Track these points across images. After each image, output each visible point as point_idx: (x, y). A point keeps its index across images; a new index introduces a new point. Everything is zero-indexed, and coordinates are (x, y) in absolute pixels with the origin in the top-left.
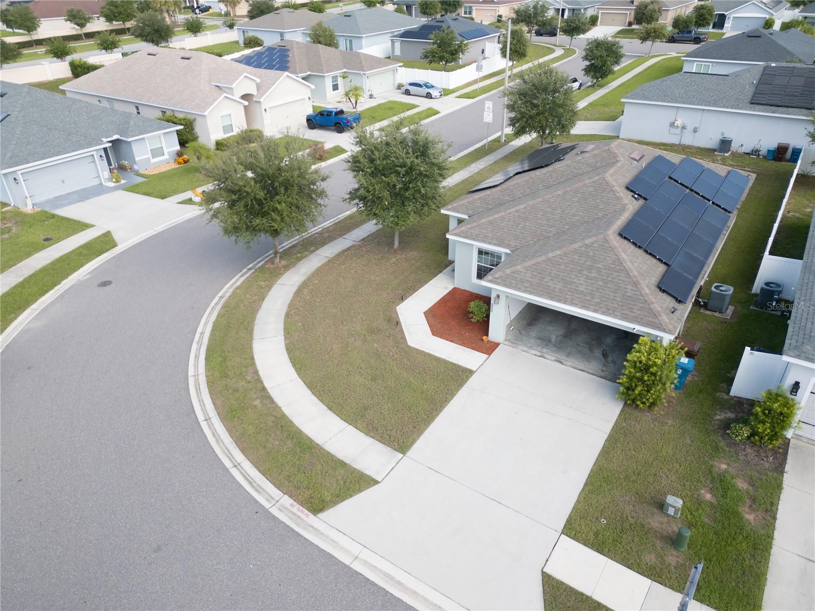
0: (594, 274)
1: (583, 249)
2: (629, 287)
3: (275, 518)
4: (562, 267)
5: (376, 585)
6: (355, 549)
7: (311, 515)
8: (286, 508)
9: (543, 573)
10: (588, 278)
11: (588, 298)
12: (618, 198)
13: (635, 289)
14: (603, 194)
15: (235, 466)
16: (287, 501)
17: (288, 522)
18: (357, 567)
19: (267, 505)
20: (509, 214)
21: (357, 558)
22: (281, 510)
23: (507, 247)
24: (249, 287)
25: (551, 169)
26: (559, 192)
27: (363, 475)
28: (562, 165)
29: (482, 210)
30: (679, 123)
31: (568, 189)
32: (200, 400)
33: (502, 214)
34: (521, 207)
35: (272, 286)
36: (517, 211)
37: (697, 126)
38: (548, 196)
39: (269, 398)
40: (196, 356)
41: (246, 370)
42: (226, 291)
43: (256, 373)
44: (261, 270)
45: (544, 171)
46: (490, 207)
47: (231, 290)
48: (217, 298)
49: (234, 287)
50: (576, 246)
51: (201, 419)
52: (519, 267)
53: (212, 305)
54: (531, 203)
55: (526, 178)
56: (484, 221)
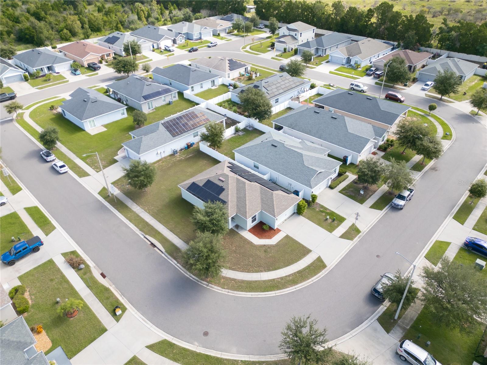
0: (283, 200)
3: (328, 273)
4: (279, 204)
7: (327, 267)
8: (325, 271)
9: (339, 238)
10: (283, 202)
16: (323, 271)
17: (329, 271)
18: (339, 261)
19: (325, 274)
23: (259, 210)
24: (224, 284)
25: (230, 190)
26: (247, 193)
27: (317, 258)
28: (229, 187)
29: (236, 210)
30: (159, 153)
31: (247, 191)
32: (288, 291)
33: (247, 206)
34: (247, 201)
35: (226, 277)
36: (248, 203)
37: (164, 150)
38: (247, 195)
39: (290, 275)
40: (265, 295)
41: (277, 281)
42: (224, 292)
43: (278, 278)
44: (211, 281)
45: (229, 191)
46: (236, 208)
47: (224, 290)
48: (229, 294)
49: (222, 289)
50: (274, 198)
51: (295, 290)
52: (275, 210)
53: (234, 295)
54: (247, 199)
55: (229, 196)
56: (247, 210)
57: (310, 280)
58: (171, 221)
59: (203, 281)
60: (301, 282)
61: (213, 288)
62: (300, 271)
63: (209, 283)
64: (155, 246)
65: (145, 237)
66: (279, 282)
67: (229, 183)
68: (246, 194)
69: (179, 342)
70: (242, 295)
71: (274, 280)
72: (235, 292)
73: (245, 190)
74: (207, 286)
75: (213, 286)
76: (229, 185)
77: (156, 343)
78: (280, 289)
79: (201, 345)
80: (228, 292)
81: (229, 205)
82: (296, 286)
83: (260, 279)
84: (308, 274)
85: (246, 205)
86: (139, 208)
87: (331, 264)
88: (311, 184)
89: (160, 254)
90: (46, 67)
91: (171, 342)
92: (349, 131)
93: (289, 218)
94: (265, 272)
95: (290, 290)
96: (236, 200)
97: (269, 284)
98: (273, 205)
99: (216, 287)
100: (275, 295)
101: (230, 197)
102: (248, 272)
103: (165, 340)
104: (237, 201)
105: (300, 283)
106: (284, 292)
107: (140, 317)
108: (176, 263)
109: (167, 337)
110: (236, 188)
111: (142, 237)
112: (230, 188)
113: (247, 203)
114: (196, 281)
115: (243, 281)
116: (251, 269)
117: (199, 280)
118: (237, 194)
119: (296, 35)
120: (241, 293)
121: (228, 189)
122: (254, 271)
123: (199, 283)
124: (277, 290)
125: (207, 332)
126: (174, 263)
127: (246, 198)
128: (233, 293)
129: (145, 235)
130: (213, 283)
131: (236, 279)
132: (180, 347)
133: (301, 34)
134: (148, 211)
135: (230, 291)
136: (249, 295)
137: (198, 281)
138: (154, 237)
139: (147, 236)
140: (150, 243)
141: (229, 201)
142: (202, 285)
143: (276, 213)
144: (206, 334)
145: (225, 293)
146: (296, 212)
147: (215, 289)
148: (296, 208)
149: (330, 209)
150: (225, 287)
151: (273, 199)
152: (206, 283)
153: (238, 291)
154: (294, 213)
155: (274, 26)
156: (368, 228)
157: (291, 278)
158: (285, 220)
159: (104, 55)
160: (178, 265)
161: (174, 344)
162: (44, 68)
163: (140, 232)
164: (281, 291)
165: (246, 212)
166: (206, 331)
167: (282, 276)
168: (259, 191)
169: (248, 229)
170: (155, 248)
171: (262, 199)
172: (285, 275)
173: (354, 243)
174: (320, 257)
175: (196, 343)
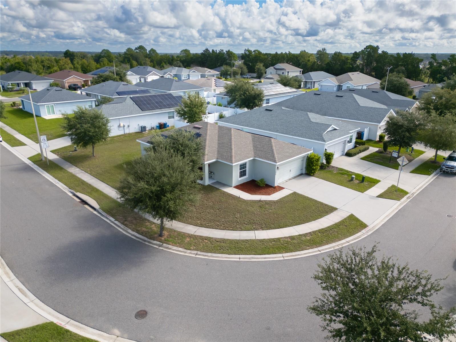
7: (368, 227)
16: (363, 231)
23: (251, 157)
24: (190, 244)
26: (233, 138)
27: (349, 216)
29: (216, 155)
30: (122, 125)
31: (233, 136)
32: (305, 254)
33: (233, 150)
34: (233, 146)
35: (195, 235)
37: (129, 124)
38: (233, 140)
39: (307, 234)
40: (265, 258)
41: (284, 241)
42: (189, 253)
43: (286, 238)
44: (168, 241)
45: (208, 137)
46: (216, 153)
47: (189, 251)
48: (197, 256)
49: (185, 250)
50: (273, 144)
51: (319, 253)
53: (206, 257)
54: (233, 144)
55: (207, 141)
56: (233, 154)
57: (343, 241)
59: (154, 240)
60: (327, 243)
61: (170, 249)
62: (322, 229)
63: (163, 243)
64: (86, 203)
65: (74, 195)
66: (287, 243)
67: (208, 129)
68: (231, 139)
69: (81, 328)
70: (222, 257)
71: (279, 239)
72: (209, 254)
73: (231, 136)
74: (160, 246)
75: (170, 246)
76: (208, 131)
77: (27, 329)
78: (291, 251)
79: (126, 335)
80: (197, 254)
82: (320, 248)
83: (254, 238)
84: (338, 234)
85: (231, 149)
86: (78, 169)
87: (375, 223)
88: (324, 137)
89: (91, 211)
90: (23, 83)
91: (62, 328)
92: (361, 105)
93: (295, 178)
94: (263, 230)
95: (309, 253)
96: (217, 146)
97: (271, 244)
98: (272, 151)
99: (175, 248)
100: (282, 259)
102: (233, 230)
103: (52, 323)
104: (219, 146)
105: (325, 245)
106: (299, 255)
107: (17, 287)
108: (113, 220)
109: (58, 318)
111: (71, 195)
112: (208, 133)
113: (233, 148)
114: (141, 241)
115: (224, 241)
116: (238, 226)
117: (146, 239)
118: (219, 140)
119: (283, 74)
121: (206, 135)
122: (243, 228)
123: (147, 243)
124: (286, 252)
125: (144, 311)
126: (110, 220)
127: (231, 143)
129: (75, 192)
130: (171, 243)
131: (211, 238)
132: (79, 336)
133: (288, 72)
134: (89, 172)
135: (199, 253)
136: (235, 258)
137: (145, 241)
138: (89, 194)
139: (78, 194)
140: (78, 200)
142: (151, 245)
143: (276, 157)
144: (142, 314)
145: (190, 255)
146: (304, 172)
147: (174, 250)
148: (305, 166)
149: (352, 171)
150: (192, 248)
151: (271, 144)
152: (158, 243)
153: (215, 253)
154: (301, 174)
155: (261, 71)
157: (308, 238)
158: (290, 179)
159: (88, 81)
160: (116, 222)
161: (67, 331)
162: (20, 83)
163: (70, 190)
164: (294, 253)
166: (143, 309)
167: (292, 235)
168: (251, 139)
169: (234, 185)
170: (86, 206)
171: (255, 147)
172: (297, 234)
175: (117, 332)
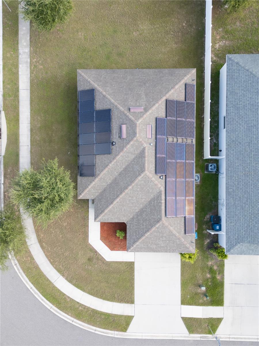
0: (164, 239)
1: (156, 229)
2: (177, 240)
3: (118, 338)
4: (152, 239)
5: (150, 339)
6: (141, 334)
7: (125, 333)
8: (118, 334)
9: (182, 317)
10: (163, 241)
11: (166, 248)
12: (156, 185)
13: (179, 241)
14: (149, 184)
15: (95, 331)
16: (116, 332)
17: (122, 337)
18: (144, 338)
19: (113, 336)
20: (115, 205)
21: (142, 336)
22: (117, 335)
25: (115, 161)
26: (130, 187)
27: (129, 316)
28: (119, 156)
29: (97, 194)
31: (133, 184)
32: (63, 316)
33: (112, 205)
34: (118, 200)
36: (117, 202)
38: (126, 191)
39: (83, 305)
40: (42, 300)
41: (65, 298)
42: (13, 260)
43: (69, 297)
45: (113, 163)
46: (100, 191)
48: (14, 266)
50: (154, 229)
51: (71, 322)
52: (138, 243)
53: (18, 272)
54: (121, 196)
55: (107, 169)
56: (106, 211)
57: (94, 328)
58: (42, 115)
62: (96, 310)
68: (126, 188)
71: (64, 294)
72: (21, 271)
73: (132, 182)
76: (121, 154)
78: (60, 308)
80: (16, 265)
81: (94, 183)
82: (75, 320)
83: (53, 281)
84: (100, 321)
85: (112, 203)
94: (66, 279)
95: (66, 317)
96: (109, 182)
97: (56, 294)
98: (142, 235)
100: (49, 308)
101: (105, 171)
102: (51, 263)
105: (81, 321)
110: (127, 164)
113: (115, 202)
115: (37, 267)
116: (56, 263)
118: (120, 174)
120: (25, 277)
121: (114, 159)
122: (57, 267)
124: (56, 306)
127: (121, 193)
128: (18, 270)
131: (34, 259)
135: (18, 265)
136: (29, 285)
141: (99, 177)
143: (135, 246)
145: (13, 262)
150: (18, 257)
151: (152, 227)
153: (24, 272)
156: (229, 338)
157: (80, 309)
164: (58, 311)
165: (103, 212)
167: (74, 299)
168: (152, 196)
171: (142, 211)
172: (78, 301)
173: (188, 337)
174: (132, 318)
